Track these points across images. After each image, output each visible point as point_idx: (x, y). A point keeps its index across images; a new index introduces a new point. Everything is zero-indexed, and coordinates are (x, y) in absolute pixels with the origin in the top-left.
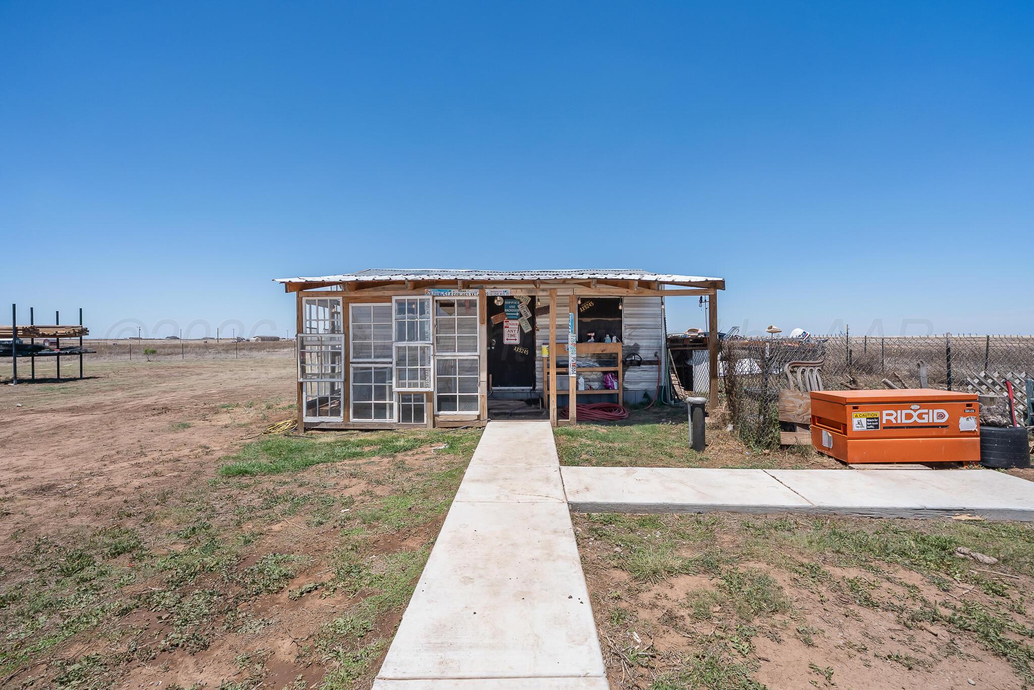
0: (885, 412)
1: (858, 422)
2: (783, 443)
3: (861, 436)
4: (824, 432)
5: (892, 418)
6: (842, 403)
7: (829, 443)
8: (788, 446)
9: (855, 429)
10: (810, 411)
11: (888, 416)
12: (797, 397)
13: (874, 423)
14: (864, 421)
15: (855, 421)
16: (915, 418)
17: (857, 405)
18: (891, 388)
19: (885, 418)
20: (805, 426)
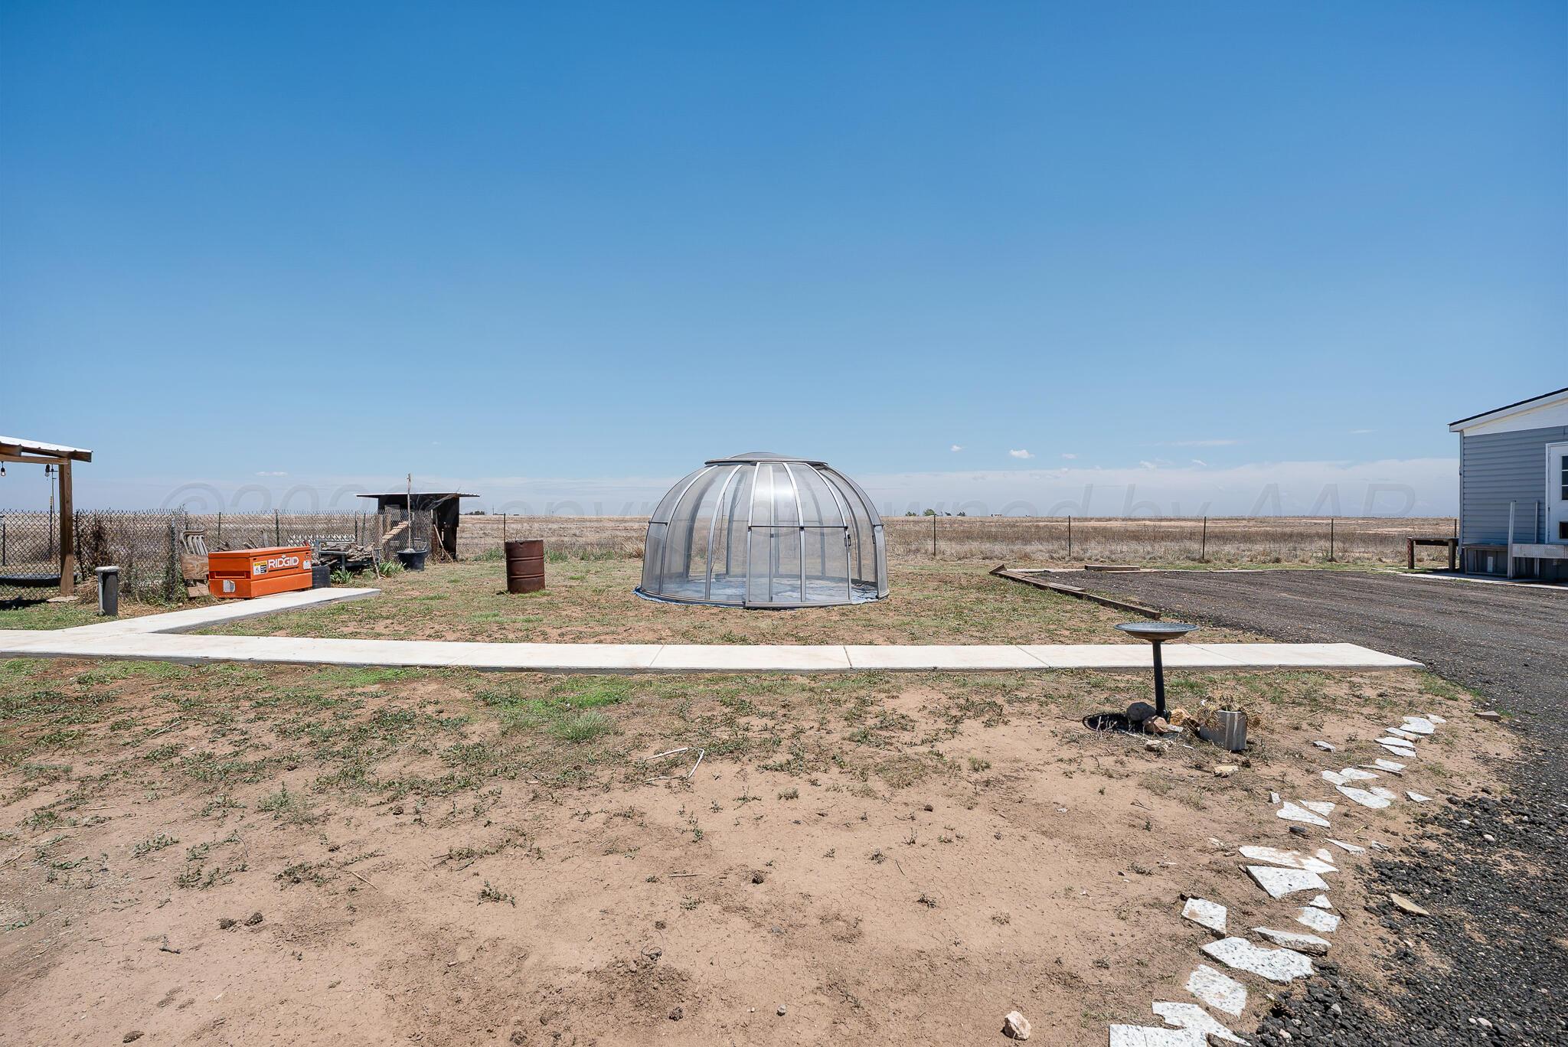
0: (270, 561)
1: (256, 569)
2: (191, 596)
3: (259, 578)
4: (225, 581)
5: (273, 564)
6: (246, 558)
7: (232, 589)
8: (194, 598)
9: (255, 574)
10: (207, 568)
11: (274, 563)
12: (194, 559)
13: (264, 568)
14: (259, 567)
15: (255, 568)
16: (284, 563)
17: (256, 557)
18: (249, 548)
19: (270, 564)
20: (202, 581)
